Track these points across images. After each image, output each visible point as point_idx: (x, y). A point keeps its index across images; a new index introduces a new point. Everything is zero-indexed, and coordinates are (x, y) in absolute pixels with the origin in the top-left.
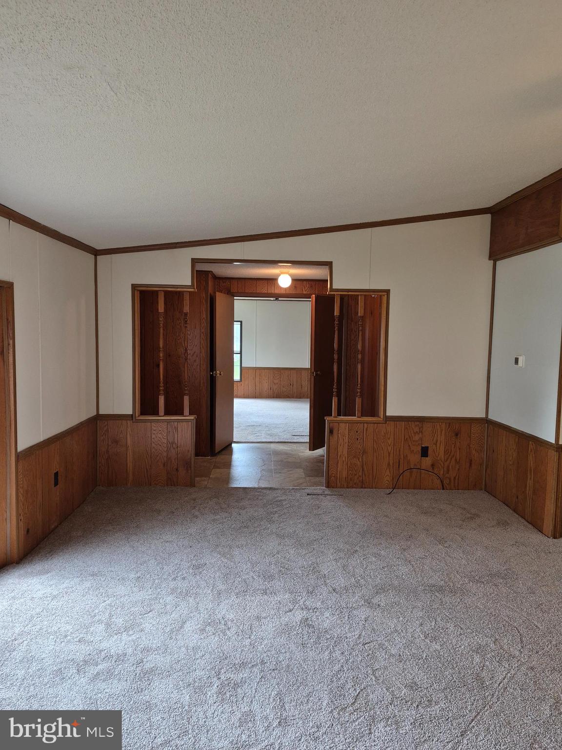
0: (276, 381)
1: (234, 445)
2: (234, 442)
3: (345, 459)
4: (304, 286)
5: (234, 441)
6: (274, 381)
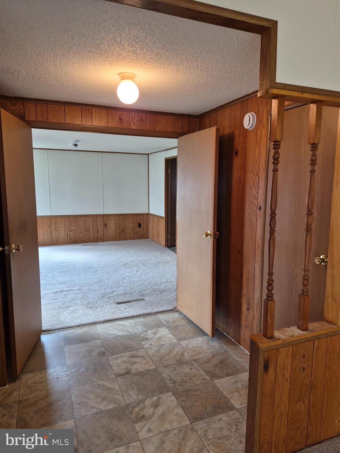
0: (72, 228)
1: (44, 338)
2: (44, 331)
3: (285, 407)
4: (132, 119)
5: (43, 329)
6: (70, 227)
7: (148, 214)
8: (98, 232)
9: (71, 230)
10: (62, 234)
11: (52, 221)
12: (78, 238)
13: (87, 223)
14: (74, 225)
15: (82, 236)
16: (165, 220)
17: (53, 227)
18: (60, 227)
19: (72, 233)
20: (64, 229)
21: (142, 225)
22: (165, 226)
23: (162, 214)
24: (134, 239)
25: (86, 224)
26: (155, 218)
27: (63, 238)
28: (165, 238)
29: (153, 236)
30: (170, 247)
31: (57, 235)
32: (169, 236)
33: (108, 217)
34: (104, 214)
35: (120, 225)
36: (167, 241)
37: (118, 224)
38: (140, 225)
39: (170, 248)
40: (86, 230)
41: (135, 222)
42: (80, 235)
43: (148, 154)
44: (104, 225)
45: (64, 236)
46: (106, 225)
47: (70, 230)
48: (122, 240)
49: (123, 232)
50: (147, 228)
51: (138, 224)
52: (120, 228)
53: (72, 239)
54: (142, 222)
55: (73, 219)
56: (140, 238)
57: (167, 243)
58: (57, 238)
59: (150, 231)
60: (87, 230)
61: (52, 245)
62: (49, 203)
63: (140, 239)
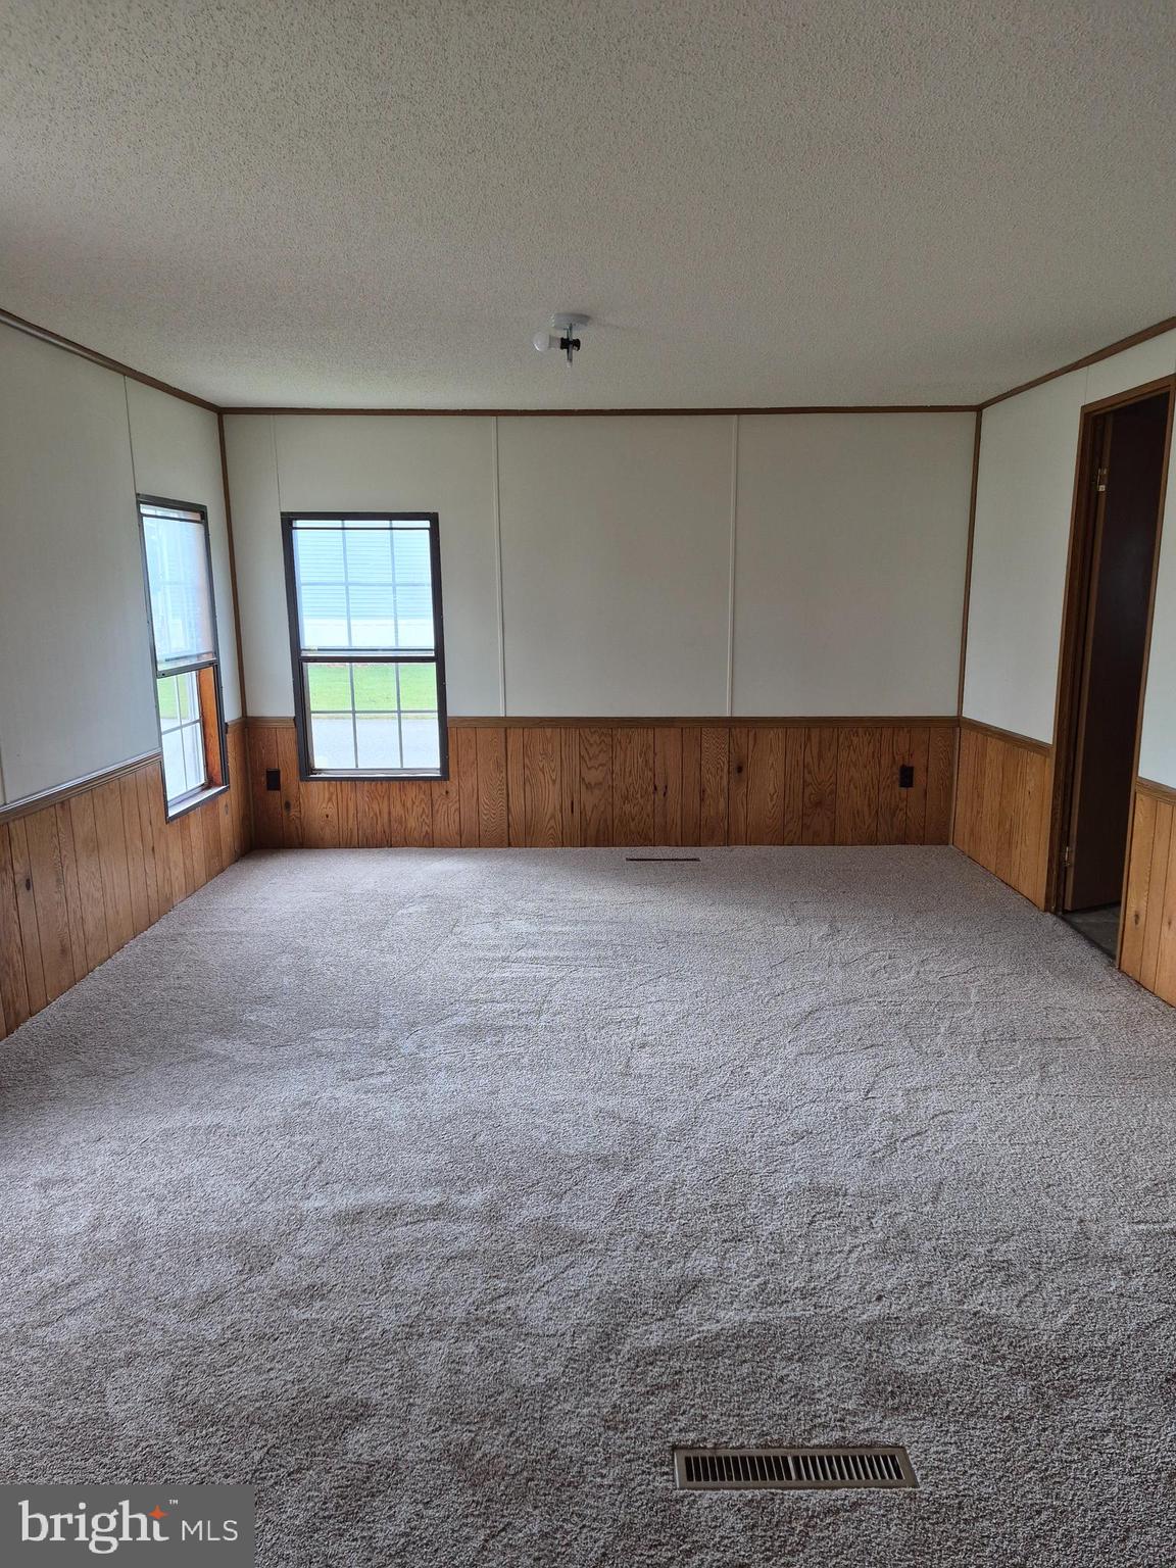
0: (592, 776)
6: (585, 772)
7: (957, 723)
8: (702, 800)
9: (589, 786)
10: (549, 799)
11: (510, 740)
12: (616, 821)
13: (655, 754)
14: (601, 765)
15: (634, 812)
16: (1051, 762)
17: (515, 770)
18: (542, 770)
19: (589, 799)
20: (558, 781)
21: (919, 777)
22: (1054, 797)
23: (1041, 726)
24: (873, 841)
25: (651, 762)
26: (994, 748)
27: (553, 817)
28: (1050, 861)
29: (972, 833)
30: (1073, 912)
31: (528, 803)
32: (1070, 854)
33: (751, 734)
34: (735, 715)
35: (809, 773)
36: (1058, 877)
37: (801, 763)
38: (906, 777)
39: (1078, 920)
40: (651, 789)
41: (886, 761)
42: (627, 807)
43: (978, 409)
44: (734, 766)
45: (558, 807)
46: (740, 769)
47: (583, 787)
48: (813, 844)
49: (819, 804)
50: (947, 790)
51: (896, 770)
52: (805, 784)
53: (588, 824)
54: (918, 763)
55: (596, 738)
56: (903, 840)
57: (1058, 888)
58: (528, 816)
59: (960, 808)
60: (656, 788)
61: (510, 845)
62: (500, 662)
63: (905, 843)
